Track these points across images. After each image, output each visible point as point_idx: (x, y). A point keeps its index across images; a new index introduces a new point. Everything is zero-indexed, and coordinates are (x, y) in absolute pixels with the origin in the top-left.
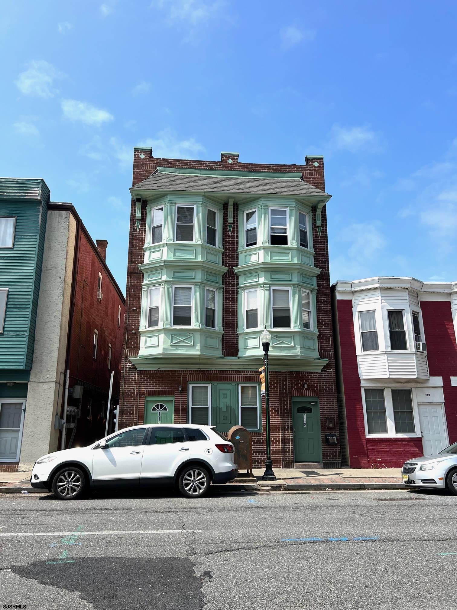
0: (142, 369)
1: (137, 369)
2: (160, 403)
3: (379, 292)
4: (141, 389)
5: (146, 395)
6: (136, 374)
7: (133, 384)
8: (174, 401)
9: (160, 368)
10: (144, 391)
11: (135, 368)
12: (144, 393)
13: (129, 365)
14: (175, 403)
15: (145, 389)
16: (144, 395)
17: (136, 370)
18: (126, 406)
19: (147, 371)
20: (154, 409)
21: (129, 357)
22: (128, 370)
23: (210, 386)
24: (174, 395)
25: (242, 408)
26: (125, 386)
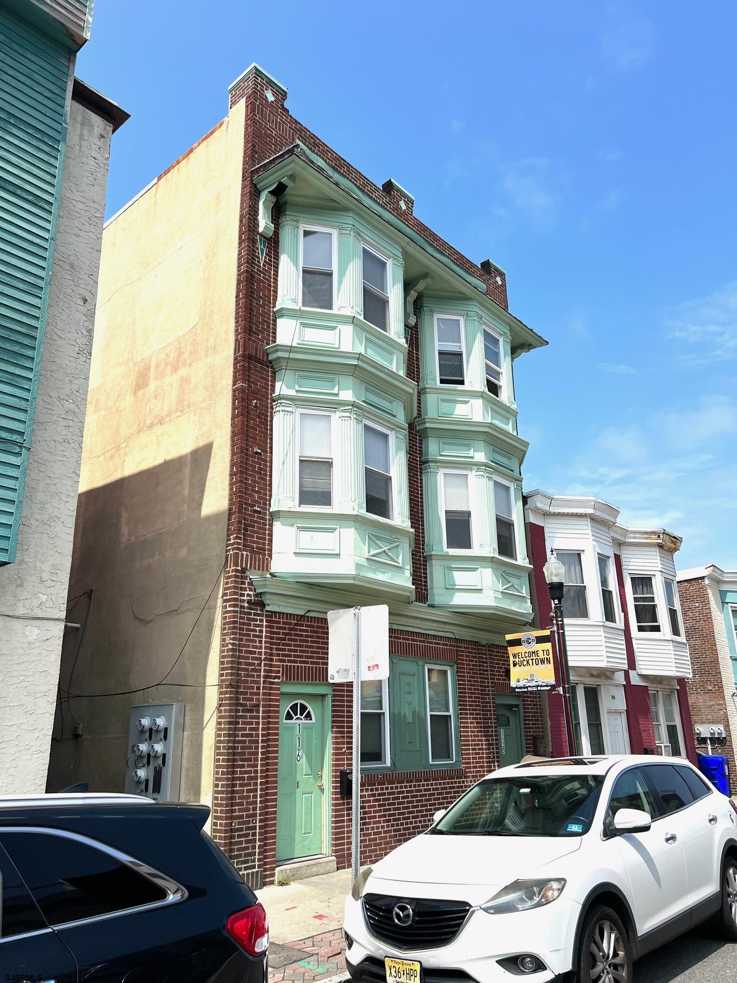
0: (276, 609)
1: (268, 608)
2: (299, 702)
3: (588, 522)
4: (272, 660)
5: (283, 678)
6: (261, 621)
7: (256, 647)
8: (330, 698)
9: (309, 611)
10: (278, 666)
11: (262, 605)
12: (278, 672)
13: (248, 595)
14: (333, 701)
15: (281, 661)
16: (278, 678)
17: (262, 610)
18: (241, 705)
19: (283, 614)
20: (289, 717)
21: (248, 573)
22: (247, 608)
25: (431, 716)
26: (240, 651)
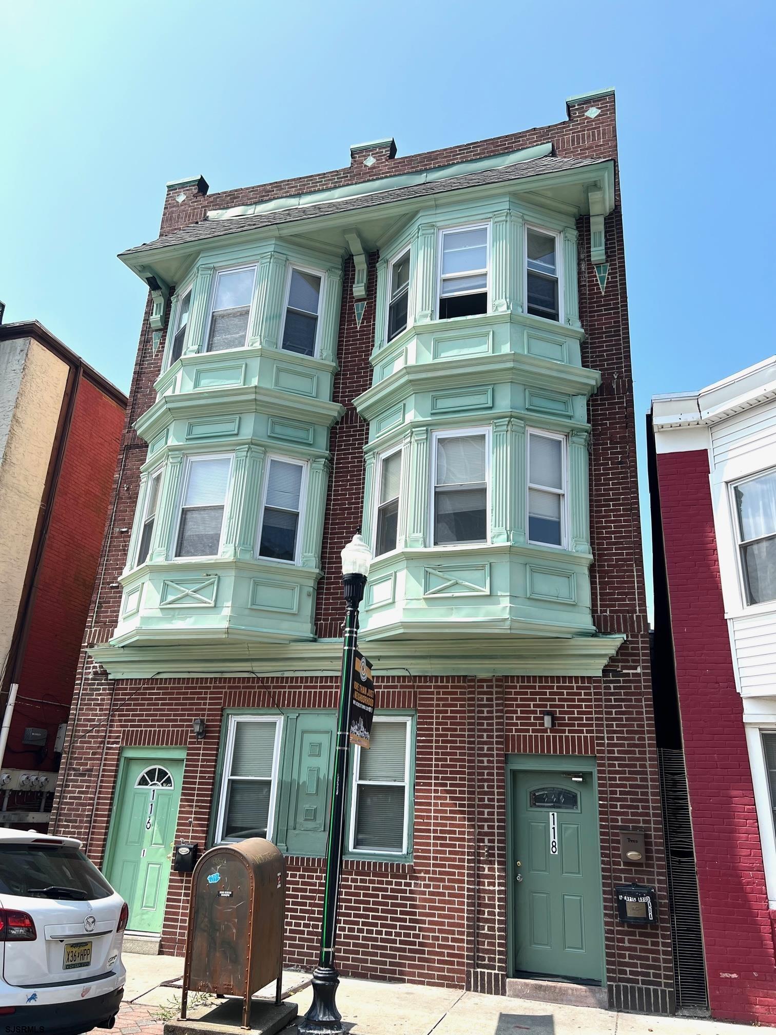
0: (119, 676)
1: (110, 677)
2: (157, 767)
4: (111, 726)
5: (122, 743)
7: (97, 715)
8: (185, 762)
9: (159, 673)
10: (119, 732)
11: (105, 673)
12: (118, 737)
13: (94, 667)
14: (186, 766)
15: (122, 726)
16: (117, 743)
17: (107, 679)
18: (74, 769)
19: (132, 679)
20: (143, 782)
22: (92, 679)
23: (280, 721)
24: (185, 744)
25: (359, 786)
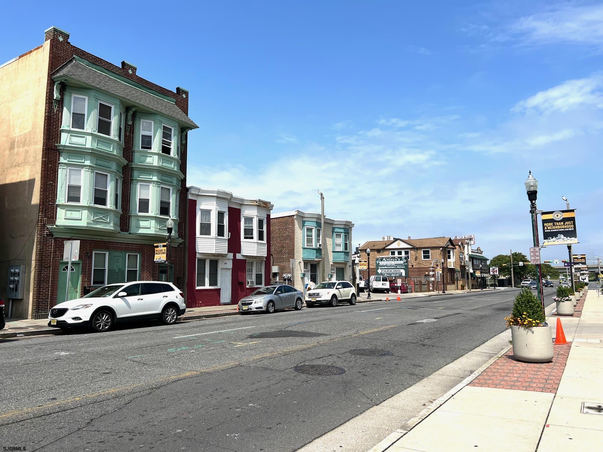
0: (58, 236)
3: (215, 199)
4: (56, 253)
5: (61, 258)
6: (52, 240)
7: (50, 249)
8: (81, 264)
9: (72, 237)
10: (59, 254)
13: (46, 232)
14: (82, 265)
17: (52, 237)
18: (43, 266)
19: (61, 238)
20: (64, 270)
21: (46, 225)
22: (46, 236)
23: (107, 254)
25: (128, 270)
26: (43, 250)
